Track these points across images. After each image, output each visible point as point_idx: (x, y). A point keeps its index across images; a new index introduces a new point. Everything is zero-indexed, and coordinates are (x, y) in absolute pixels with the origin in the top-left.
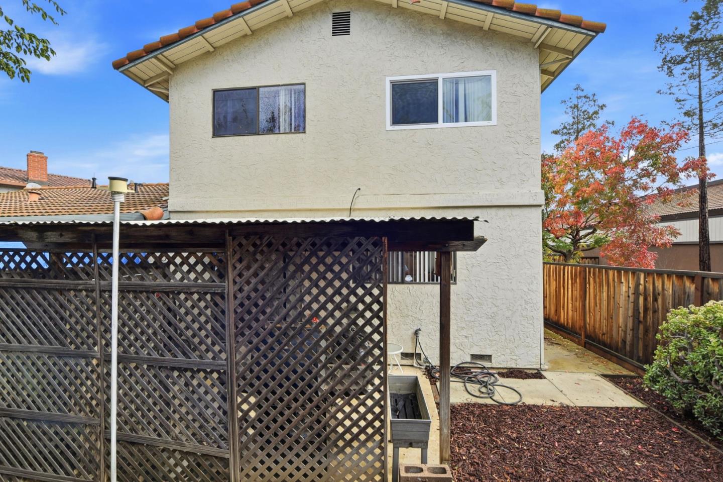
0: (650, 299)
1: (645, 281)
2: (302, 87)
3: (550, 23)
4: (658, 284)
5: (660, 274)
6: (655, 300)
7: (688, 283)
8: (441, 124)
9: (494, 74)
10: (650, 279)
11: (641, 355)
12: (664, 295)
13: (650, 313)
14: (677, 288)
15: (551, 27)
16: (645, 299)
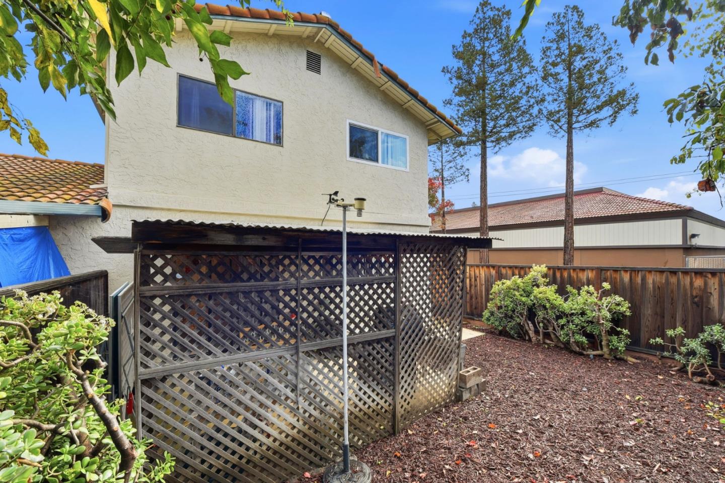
0: (473, 280)
1: (470, 270)
2: (280, 104)
3: (440, 119)
4: (477, 271)
5: (478, 266)
6: (476, 280)
7: (492, 270)
8: (380, 164)
9: (407, 137)
10: (472, 269)
11: (468, 311)
12: (480, 277)
13: (473, 287)
14: (487, 273)
15: (441, 122)
16: (470, 280)
